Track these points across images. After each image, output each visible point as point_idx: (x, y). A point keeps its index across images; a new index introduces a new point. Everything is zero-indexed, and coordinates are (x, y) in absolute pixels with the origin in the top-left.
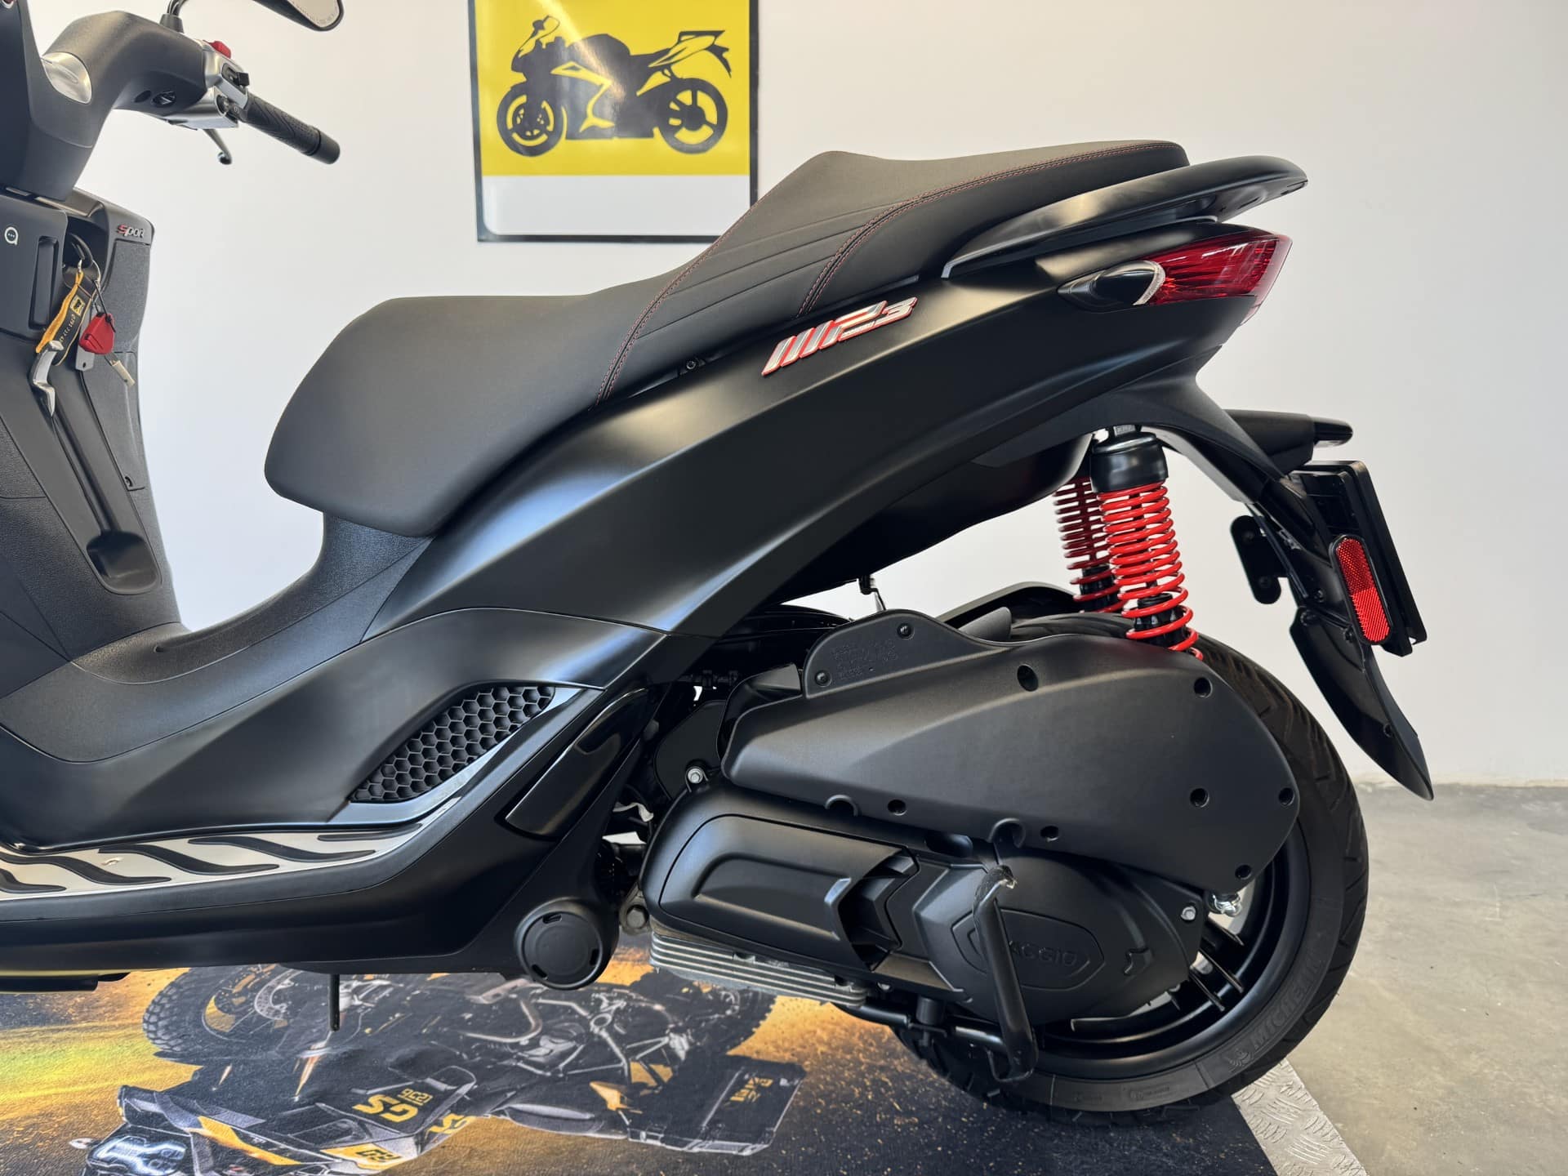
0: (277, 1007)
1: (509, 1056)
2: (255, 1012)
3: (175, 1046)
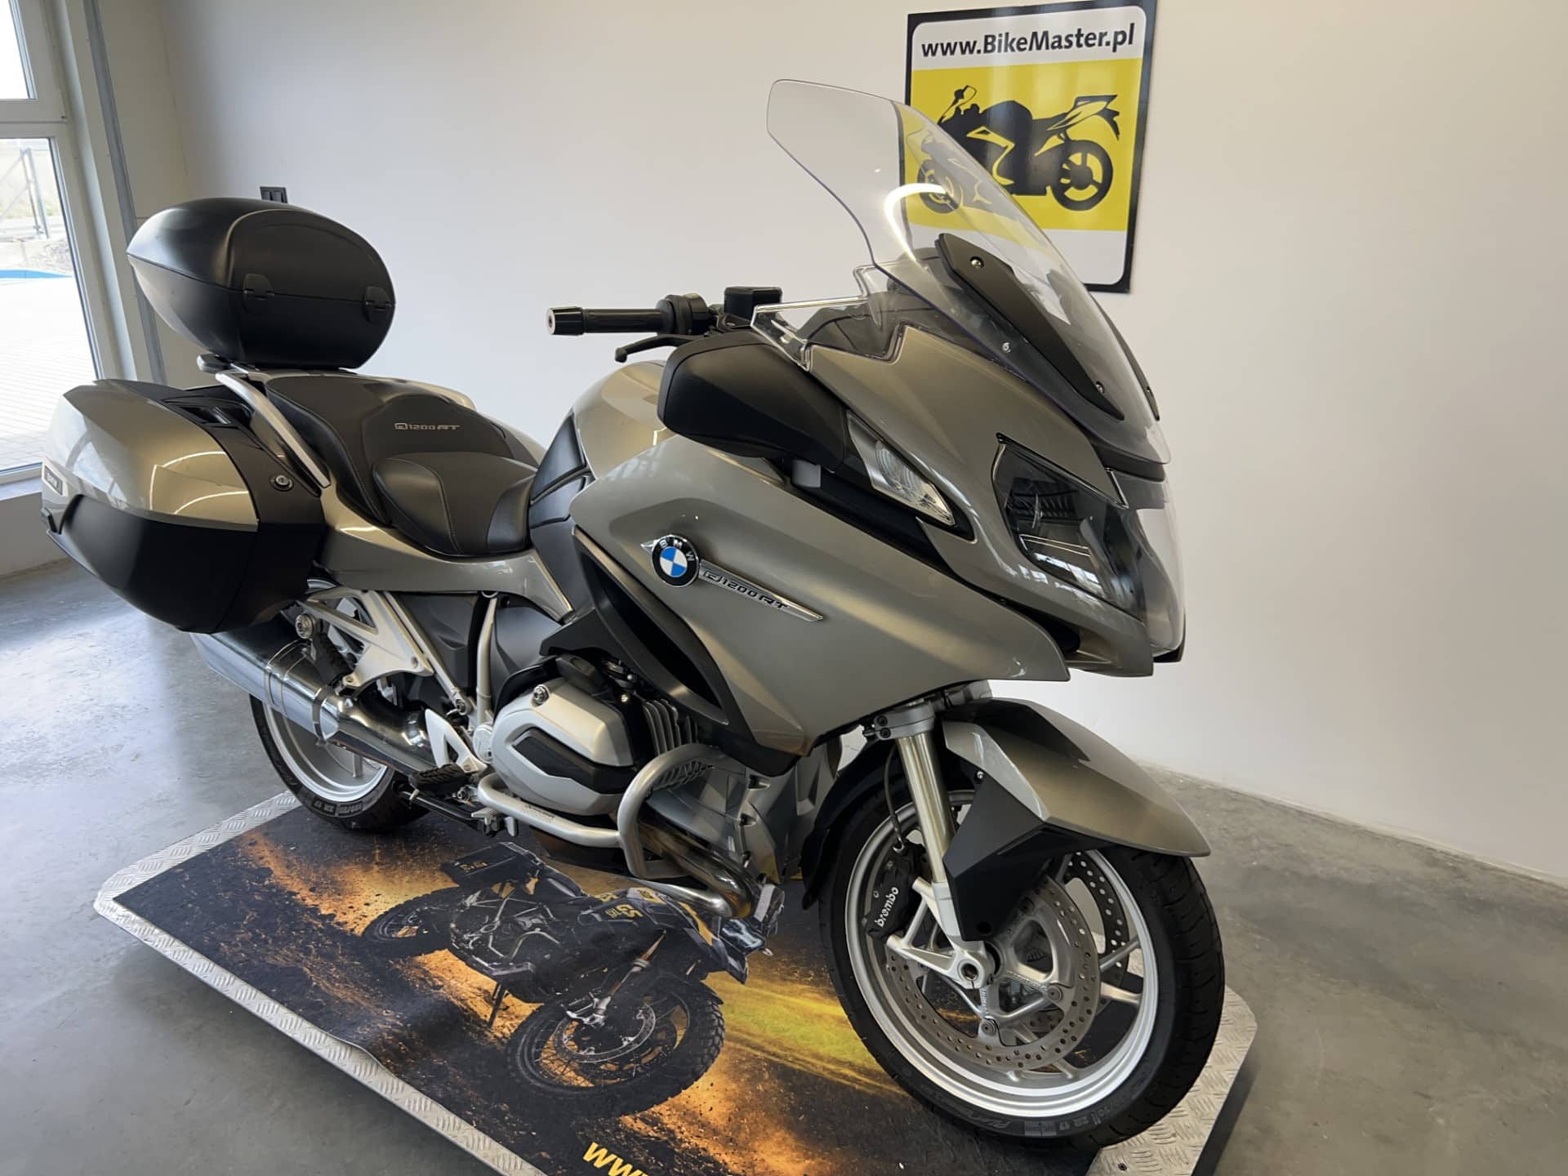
0: (642, 1017)
1: (554, 925)
2: (657, 1017)
3: (712, 1006)
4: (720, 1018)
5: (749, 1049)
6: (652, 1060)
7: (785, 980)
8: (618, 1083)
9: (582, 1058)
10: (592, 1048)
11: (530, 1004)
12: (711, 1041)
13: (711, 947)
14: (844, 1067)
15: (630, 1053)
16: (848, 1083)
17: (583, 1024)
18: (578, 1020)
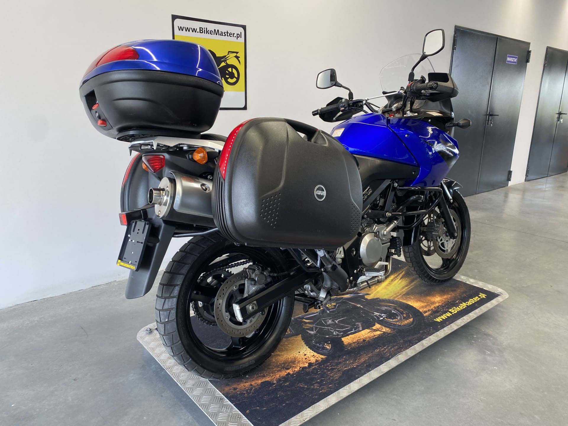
0: (384, 309)
9: (401, 319)
10: (397, 317)
11: (376, 325)
17: (386, 318)
18: (384, 318)
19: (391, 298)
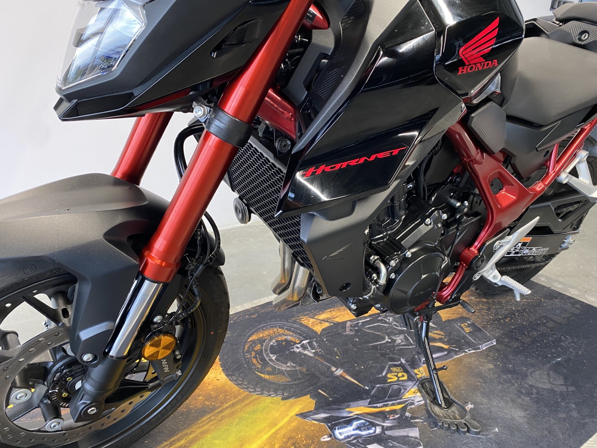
0: (288, 364)
1: (393, 346)
2: (285, 370)
3: (283, 394)
4: (270, 395)
5: (234, 401)
6: (252, 362)
7: (289, 439)
8: (244, 348)
9: (270, 340)
10: (275, 344)
11: (321, 330)
12: (252, 387)
13: (343, 409)
14: (187, 442)
15: (264, 356)
16: (172, 440)
17: (295, 343)
18: (299, 343)
19: (254, 396)
